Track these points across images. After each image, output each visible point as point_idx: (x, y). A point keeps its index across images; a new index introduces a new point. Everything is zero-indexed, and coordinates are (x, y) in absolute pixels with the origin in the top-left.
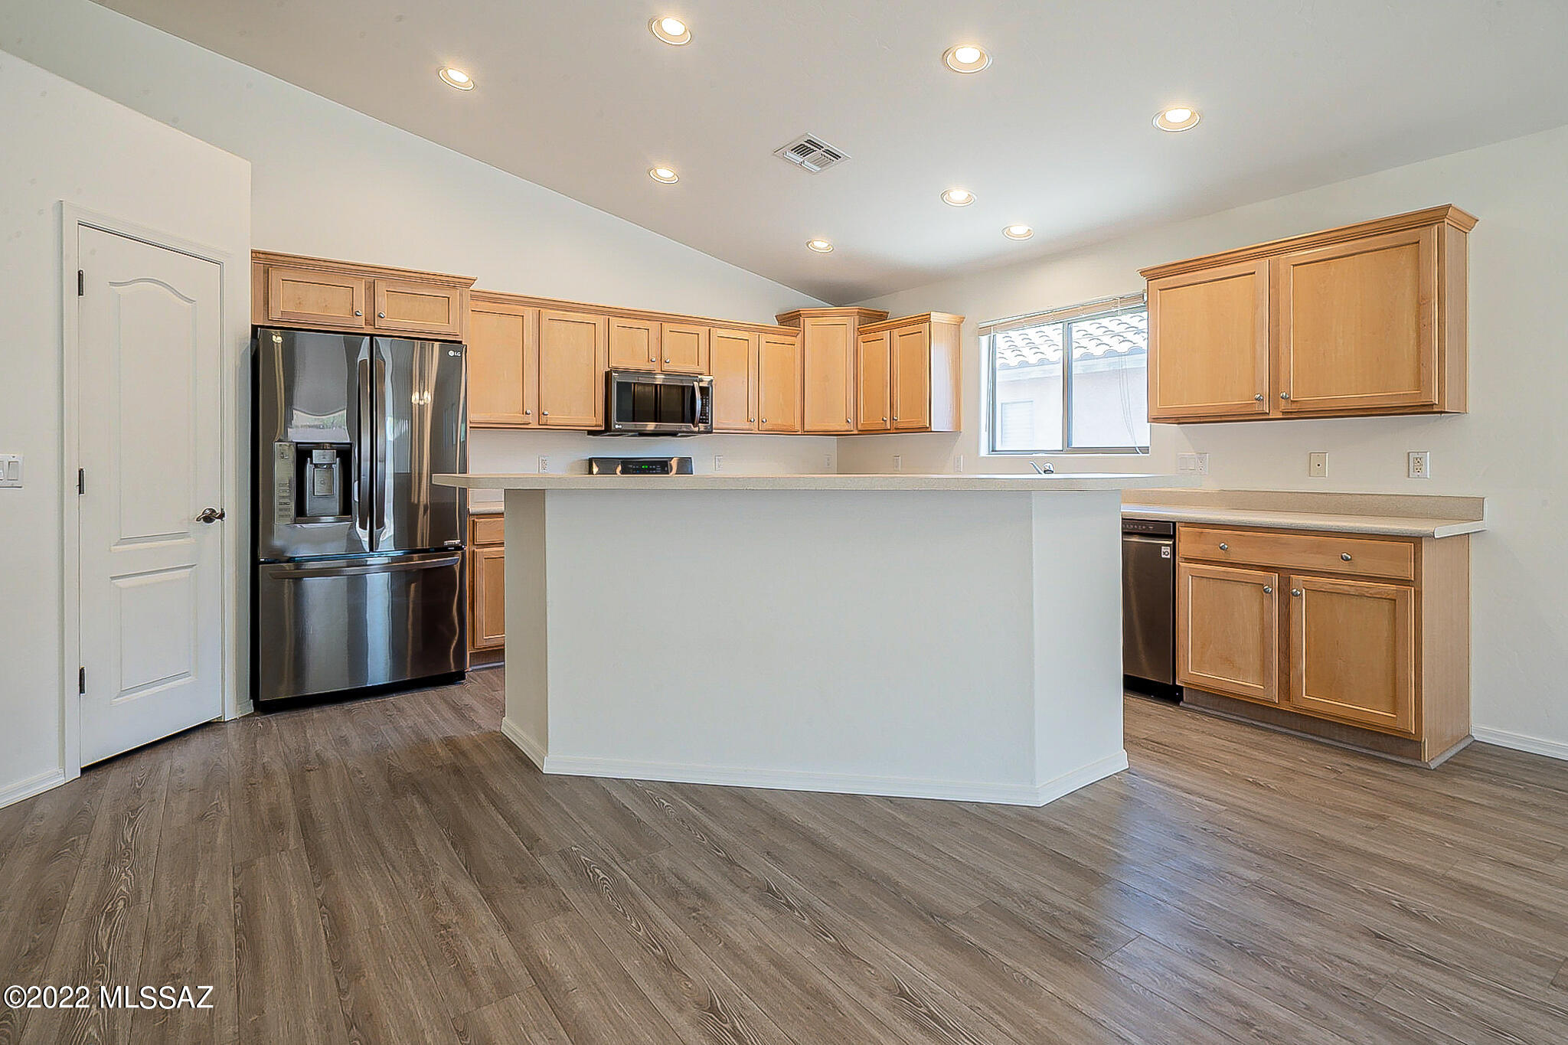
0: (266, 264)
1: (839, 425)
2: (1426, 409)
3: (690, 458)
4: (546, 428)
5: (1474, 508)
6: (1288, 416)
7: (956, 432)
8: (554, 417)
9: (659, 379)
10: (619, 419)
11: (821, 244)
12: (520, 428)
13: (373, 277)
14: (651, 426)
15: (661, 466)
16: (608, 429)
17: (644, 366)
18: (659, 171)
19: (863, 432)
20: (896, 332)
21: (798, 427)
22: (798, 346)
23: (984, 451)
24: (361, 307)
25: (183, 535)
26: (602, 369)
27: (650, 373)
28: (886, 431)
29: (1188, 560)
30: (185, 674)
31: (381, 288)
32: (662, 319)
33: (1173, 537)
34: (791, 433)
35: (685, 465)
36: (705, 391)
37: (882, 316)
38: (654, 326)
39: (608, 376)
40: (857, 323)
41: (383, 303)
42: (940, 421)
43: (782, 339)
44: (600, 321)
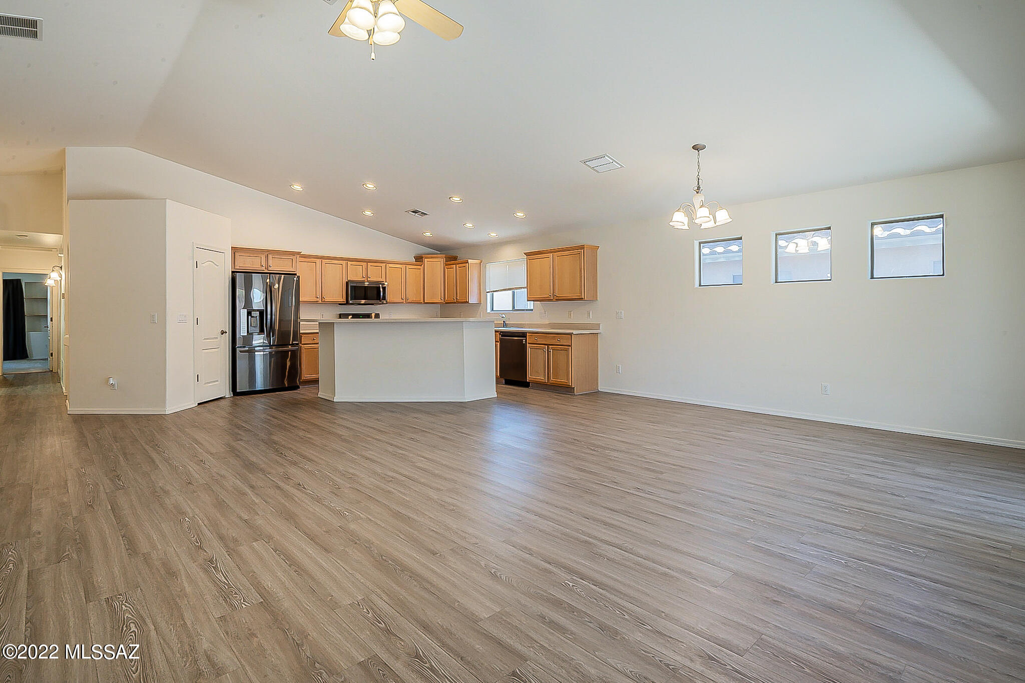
0: (235, 250)
1: (438, 300)
2: (581, 299)
3: (379, 314)
4: (324, 303)
5: (597, 326)
6: (557, 300)
7: (480, 304)
8: (327, 299)
9: (367, 283)
10: (351, 299)
11: (428, 234)
12: (316, 303)
13: (268, 253)
14: (363, 302)
15: (368, 316)
16: (347, 303)
17: (360, 279)
18: (366, 212)
19: (447, 303)
20: (457, 265)
21: (422, 301)
22: (422, 270)
23: (489, 310)
24: (264, 264)
25: (217, 338)
26: (345, 281)
27: (364, 282)
28: (455, 303)
29: (529, 344)
30: (217, 381)
31: (270, 256)
32: (368, 261)
33: (526, 337)
34: (421, 303)
35: (377, 316)
36: (384, 288)
37: (455, 258)
38: (364, 264)
39: (347, 283)
40: (445, 261)
41: (270, 262)
42: (473, 300)
43: (415, 267)
44: (344, 263)
